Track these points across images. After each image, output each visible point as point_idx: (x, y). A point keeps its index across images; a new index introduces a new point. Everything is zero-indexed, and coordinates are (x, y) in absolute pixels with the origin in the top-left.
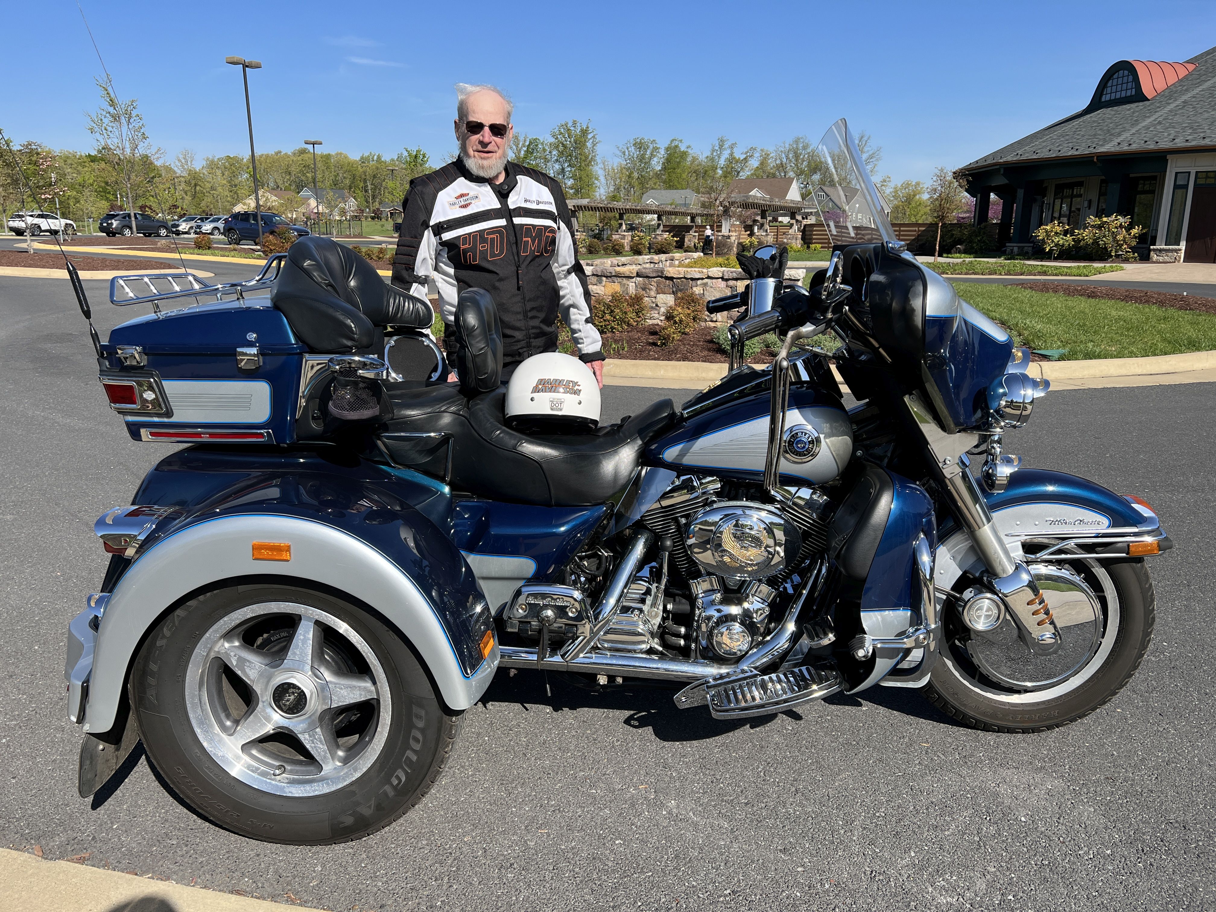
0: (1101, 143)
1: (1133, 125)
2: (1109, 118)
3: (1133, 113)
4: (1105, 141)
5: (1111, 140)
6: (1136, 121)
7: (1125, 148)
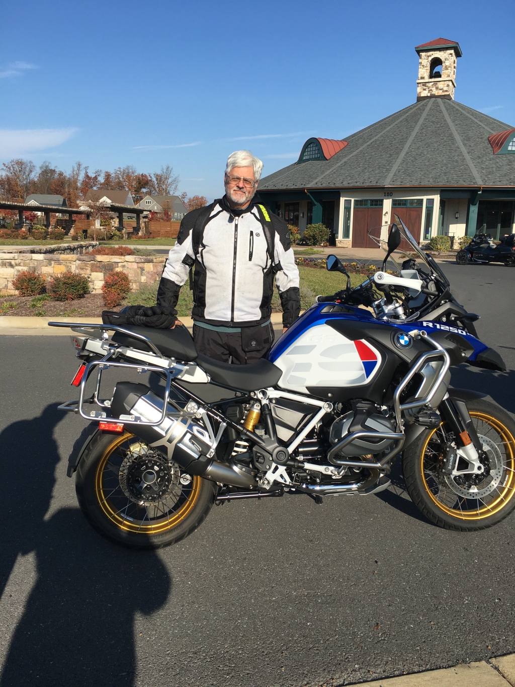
0: (307, 182)
1: (322, 173)
2: (309, 169)
3: (321, 167)
4: (310, 182)
5: (312, 181)
6: (323, 171)
7: (319, 186)
